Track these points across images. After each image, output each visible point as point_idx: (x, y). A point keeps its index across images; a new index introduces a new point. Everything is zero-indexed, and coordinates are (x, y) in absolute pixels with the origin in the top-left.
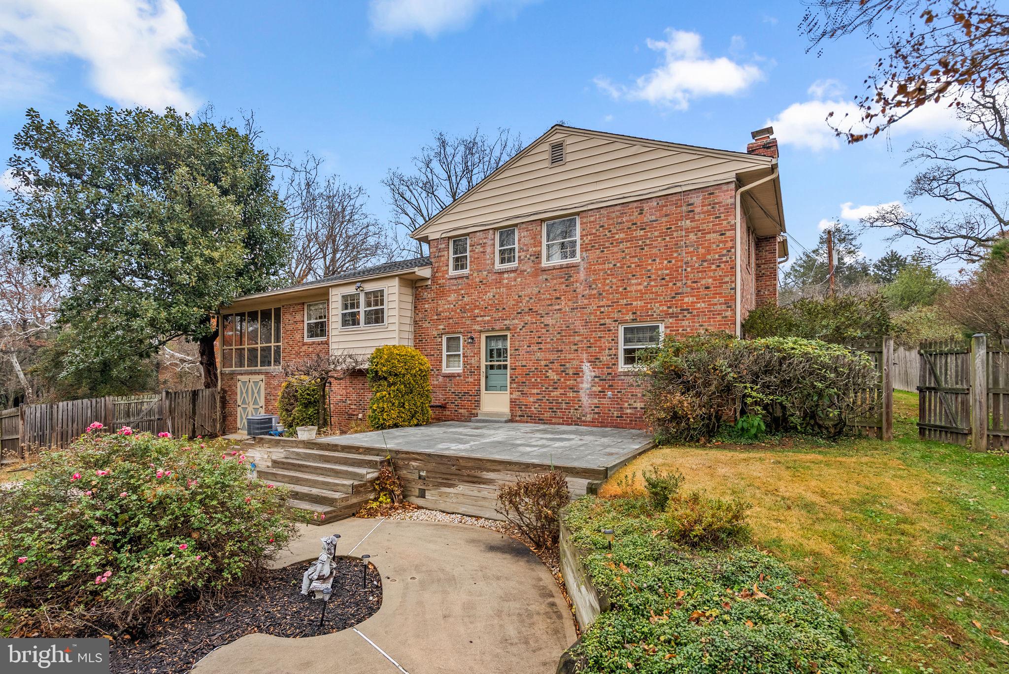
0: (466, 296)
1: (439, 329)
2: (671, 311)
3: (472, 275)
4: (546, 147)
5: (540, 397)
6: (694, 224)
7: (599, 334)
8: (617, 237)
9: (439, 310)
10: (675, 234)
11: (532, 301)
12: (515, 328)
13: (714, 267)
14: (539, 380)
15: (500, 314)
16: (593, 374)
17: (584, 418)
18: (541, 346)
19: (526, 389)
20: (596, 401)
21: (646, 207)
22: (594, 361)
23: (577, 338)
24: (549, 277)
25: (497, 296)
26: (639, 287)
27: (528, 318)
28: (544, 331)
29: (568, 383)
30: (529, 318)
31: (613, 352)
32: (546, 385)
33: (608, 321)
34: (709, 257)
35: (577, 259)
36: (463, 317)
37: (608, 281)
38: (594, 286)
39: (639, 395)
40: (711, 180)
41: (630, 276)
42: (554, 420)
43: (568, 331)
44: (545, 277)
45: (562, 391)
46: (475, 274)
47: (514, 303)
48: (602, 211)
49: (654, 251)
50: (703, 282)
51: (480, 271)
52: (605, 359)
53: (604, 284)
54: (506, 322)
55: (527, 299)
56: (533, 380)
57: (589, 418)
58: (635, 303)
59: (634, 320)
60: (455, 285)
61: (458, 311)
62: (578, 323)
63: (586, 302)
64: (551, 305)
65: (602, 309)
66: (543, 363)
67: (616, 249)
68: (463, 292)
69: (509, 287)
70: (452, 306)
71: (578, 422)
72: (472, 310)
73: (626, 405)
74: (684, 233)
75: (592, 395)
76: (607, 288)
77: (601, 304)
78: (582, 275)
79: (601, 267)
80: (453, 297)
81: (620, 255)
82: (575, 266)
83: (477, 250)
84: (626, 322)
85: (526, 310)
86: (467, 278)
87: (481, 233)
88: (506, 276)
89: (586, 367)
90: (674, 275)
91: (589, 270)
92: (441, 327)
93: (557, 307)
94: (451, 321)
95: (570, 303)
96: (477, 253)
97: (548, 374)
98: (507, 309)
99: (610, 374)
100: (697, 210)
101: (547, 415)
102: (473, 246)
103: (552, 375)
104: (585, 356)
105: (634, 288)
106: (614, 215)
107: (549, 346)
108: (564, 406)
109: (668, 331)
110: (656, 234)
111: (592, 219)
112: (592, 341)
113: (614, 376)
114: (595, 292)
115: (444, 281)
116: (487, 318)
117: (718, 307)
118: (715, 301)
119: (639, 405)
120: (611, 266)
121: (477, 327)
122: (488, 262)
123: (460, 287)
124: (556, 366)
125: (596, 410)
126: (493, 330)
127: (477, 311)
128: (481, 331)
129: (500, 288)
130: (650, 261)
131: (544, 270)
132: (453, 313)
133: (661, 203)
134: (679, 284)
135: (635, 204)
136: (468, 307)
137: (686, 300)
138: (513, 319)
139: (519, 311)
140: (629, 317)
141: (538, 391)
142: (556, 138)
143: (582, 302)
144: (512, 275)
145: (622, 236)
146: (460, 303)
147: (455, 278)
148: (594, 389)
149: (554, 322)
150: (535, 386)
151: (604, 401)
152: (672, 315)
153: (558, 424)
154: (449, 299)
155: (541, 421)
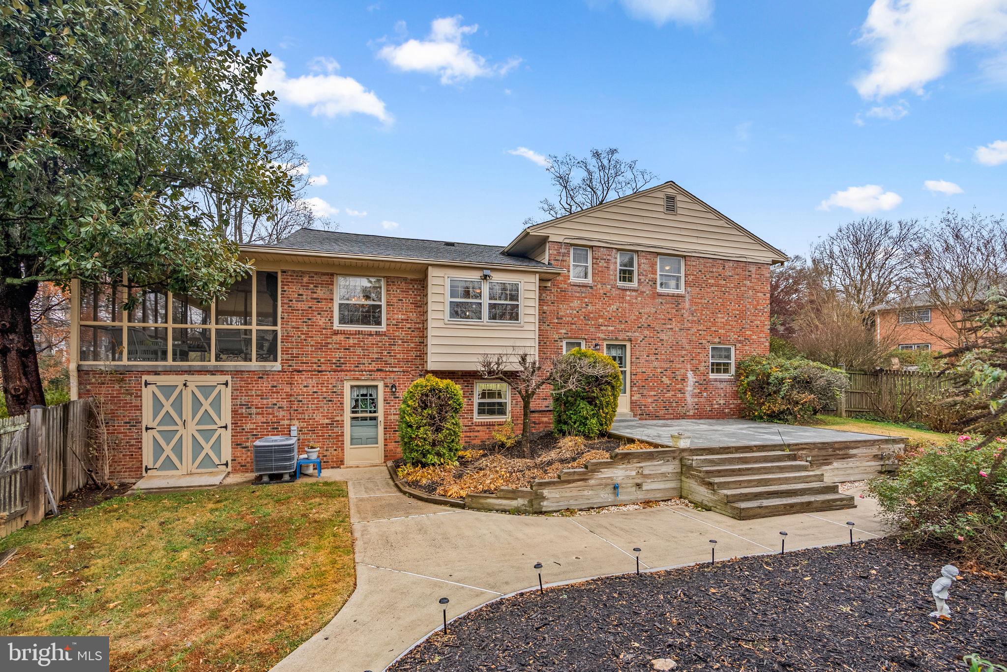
0: (590, 305)
1: (561, 333)
2: (739, 338)
3: (596, 286)
4: (661, 195)
5: (656, 398)
6: (751, 284)
7: (699, 351)
8: (710, 281)
9: (560, 314)
10: (742, 288)
11: (650, 318)
12: (637, 340)
13: (760, 314)
14: (655, 384)
15: (623, 326)
16: (695, 380)
17: (688, 413)
18: (658, 356)
19: (645, 392)
20: (696, 400)
21: (727, 265)
22: (695, 370)
23: (684, 352)
24: (664, 301)
25: (620, 310)
26: (723, 320)
27: (646, 332)
28: (660, 344)
29: (678, 386)
30: (648, 333)
31: (707, 364)
32: (661, 389)
33: (704, 342)
34: (758, 307)
35: (682, 291)
36: (587, 325)
37: (704, 312)
38: (695, 314)
39: (723, 395)
40: (762, 260)
41: (717, 311)
42: (667, 416)
43: (677, 346)
44: (660, 300)
45: (673, 393)
46: (599, 286)
47: (635, 318)
48: (701, 260)
49: (731, 297)
50: (756, 322)
51: (605, 284)
52: (702, 369)
53: (702, 314)
54: (628, 334)
55: (647, 316)
56: (651, 384)
57: (691, 413)
58: (720, 331)
59: (719, 343)
60: (578, 292)
61: (582, 317)
62: (684, 341)
63: (690, 325)
64: (665, 324)
65: (700, 332)
66: (659, 370)
67: (709, 290)
68: (586, 300)
69: (631, 304)
70: (575, 312)
71: (684, 417)
72: (596, 319)
73: (715, 402)
74: (746, 289)
75: (695, 396)
76: (703, 317)
77: (700, 328)
78: (687, 305)
79: (699, 301)
80: (576, 303)
81: (711, 295)
82: (683, 297)
83: (600, 264)
84: (714, 343)
85: (646, 325)
86: (591, 287)
87: (605, 249)
88: (628, 293)
89: (690, 375)
90: (742, 315)
91: (692, 302)
92: (564, 331)
93: (670, 326)
94: (574, 327)
95: (679, 325)
96: (602, 267)
97: (663, 380)
98: (629, 322)
99: (705, 380)
100: (753, 276)
101: (662, 412)
102: (597, 259)
103: (666, 380)
104: (689, 366)
105: (720, 320)
106: (708, 265)
107: (663, 357)
108: (674, 404)
109: (738, 352)
110: (732, 285)
111: (694, 263)
112: (694, 355)
113: (708, 382)
114: (695, 319)
115: (566, 286)
116: (611, 328)
117: (762, 340)
118: (761, 335)
119: (722, 402)
120: (706, 301)
121: (602, 336)
122: (611, 277)
123: (583, 295)
124: (669, 373)
125: (696, 407)
126: (617, 339)
127: (601, 320)
128: (605, 339)
129: (623, 303)
130: (729, 303)
131: (660, 295)
132: (576, 319)
133: (735, 265)
134: (744, 321)
135: (721, 261)
136: (592, 315)
137: (747, 333)
138: (635, 332)
139: (640, 325)
140: (717, 340)
141: (655, 393)
142: (670, 192)
143: (687, 325)
144: (634, 294)
145: (713, 281)
146: (583, 310)
147: (579, 286)
148: (695, 391)
149: (667, 338)
150: (652, 389)
151: (702, 400)
152: (740, 342)
153: (671, 419)
154: (572, 305)
155: (657, 417)
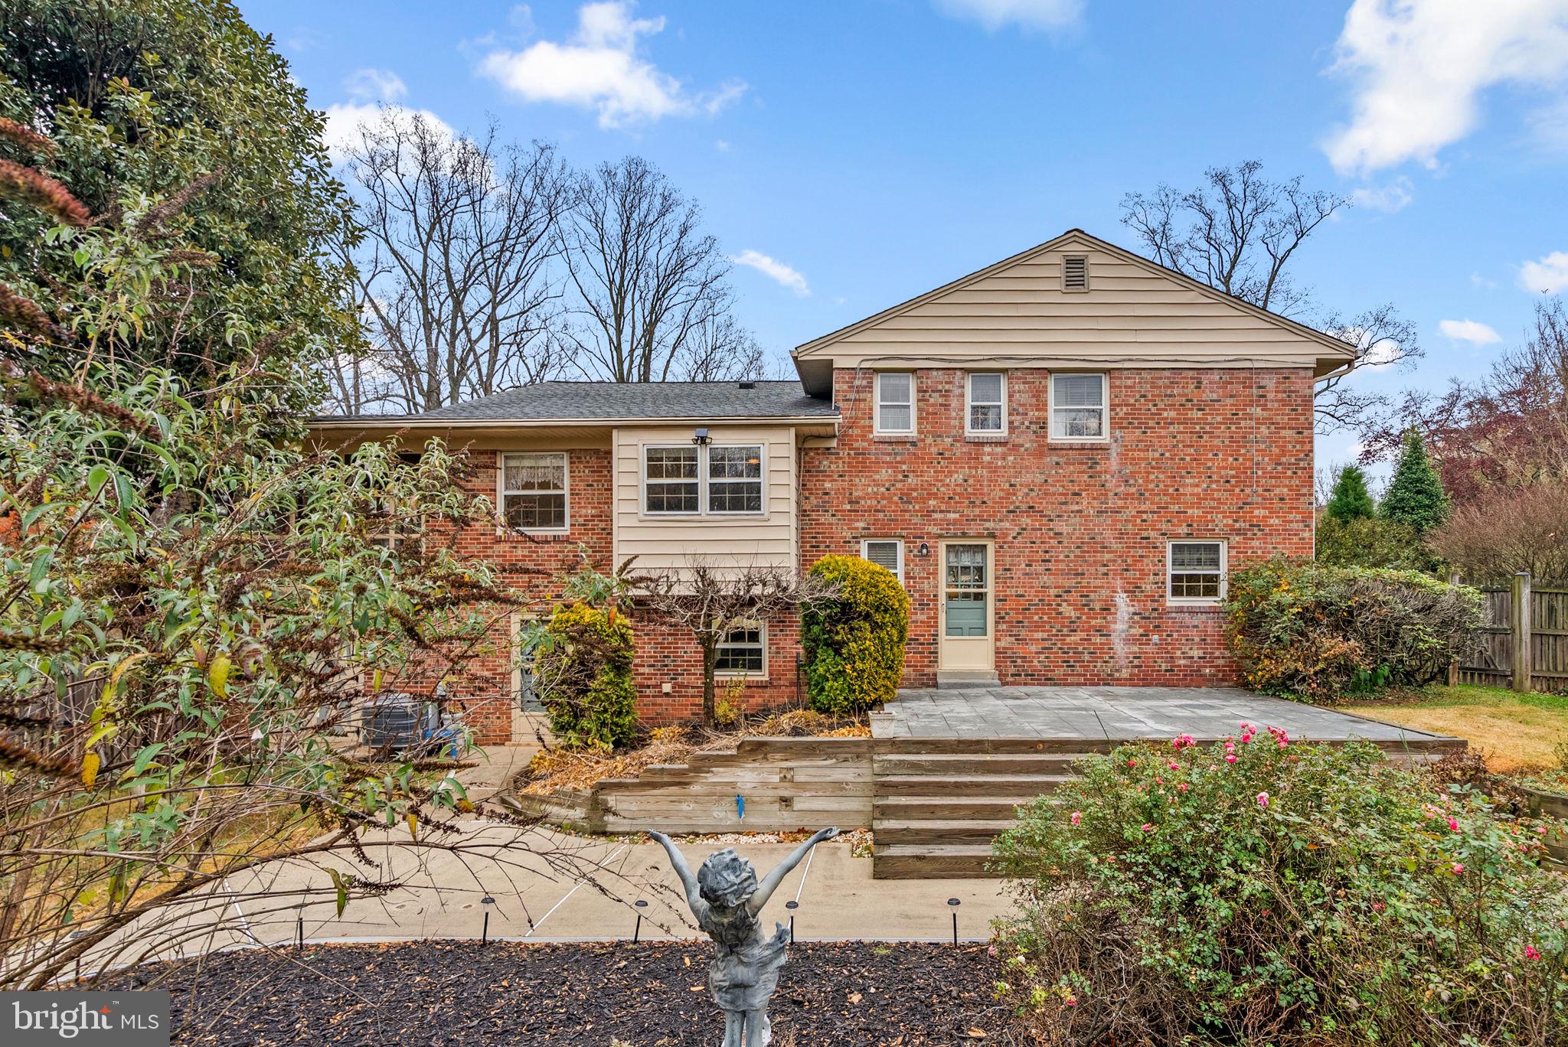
0: (911, 475)
1: (856, 529)
2: (1237, 525)
3: (923, 440)
4: (1056, 258)
5: (1047, 644)
6: (1265, 414)
7: (1140, 552)
8: (1165, 414)
9: (855, 494)
10: (1243, 424)
11: (1033, 494)
12: (1006, 535)
13: (1289, 473)
14: (1045, 618)
15: (977, 511)
16: (1132, 610)
17: (1117, 675)
18: (1050, 565)
19: (1023, 633)
20: (1136, 649)
21: (1205, 379)
22: (1133, 590)
23: (1107, 556)
24: (1062, 460)
25: (971, 481)
26: (1196, 490)
27: (1026, 521)
28: (1053, 542)
29: (1093, 622)
30: (1029, 521)
31: (1160, 578)
32: (1058, 626)
33: (1152, 534)
34: (1284, 460)
35: (1105, 438)
36: (906, 511)
37: (1152, 477)
38: (1132, 482)
39: (1197, 639)
40: (1289, 362)
41: (1184, 473)
42: (1070, 679)
43: (1092, 545)
44: (1055, 459)
45: (1084, 635)
46: (929, 440)
47: (1002, 494)
48: (1144, 374)
49: (1216, 442)
50: (1277, 491)
51: (939, 436)
52: (1148, 587)
53: (1147, 481)
54: (987, 525)
55: (1026, 490)
56: (1036, 618)
57: (1125, 673)
58: (1190, 511)
59: (1189, 535)
60: (889, 454)
61: (896, 499)
62: (1108, 534)
63: (1120, 503)
64: (1065, 503)
65: (1145, 516)
66: (1053, 592)
67: (1163, 432)
68: (904, 467)
69: (993, 469)
70: (883, 489)
71: (1109, 680)
72: (923, 500)
73: (1178, 653)
74: (1253, 423)
75: (1129, 640)
76: (1151, 486)
77: (1143, 508)
78: (1114, 464)
79: (1142, 455)
80: (884, 474)
81: (1170, 442)
82: (1104, 449)
83: (932, 400)
84: (1177, 536)
85: (1024, 507)
86: (914, 444)
87: (940, 373)
88: (987, 449)
89: (1121, 600)
90: (1243, 477)
91: (1123, 457)
92: (861, 525)
93: (1076, 508)
94: (881, 515)
95: (1095, 503)
96: (933, 405)
97: (1061, 609)
98: (990, 503)
99: (1156, 610)
100: (1271, 396)
101: (1059, 672)
102: (925, 391)
103: (1067, 610)
104: (1119, 583)
105: (1189, 490)
106: (1160, 383)
107: (1061, 566)
108: (1087, 657)
109: (1234, 553)
110: (1219, 419)
111: (1129, 382)
112: (1129, 561)
113: (1162, 613)
114: (1133, 490)
115: (865, 444)
116: (952, 516)
117: (1295, 526)
118: (1291, 517)
119: (1196, 653)
120: (1157, 455)
121: (935, 530)
122: (953, 422)
123: (898, 458)
124: (1074, 596)
125: (1136, 662)
126: (964, 535)
127: (932, 502)
128: (940, 536)
129: (976, 468)
130: (1210, 456)
131: (1054, 449)
132: (884, 502)
133: (1226, 377)
134: (1248, 491)
135: (1191, 373)
136: (915, 494)
137: (1256, 512)
138: (1001, 521)
139: (1012, 508)
140: (1183, 530)
141: (1045, 636)
142: (1075, 249)
143: (1113, 503)
144: (999, 449)
145: (1173, 414)
146: (899, 485)
147: (890, 443)
148: (1133, 631)
149: (1070, 529)
150: (1038, 627)
151: (1148, 649)
152: (1238, 532)
153: (1079, 684)
154: (877, 477)
155: (1050, 681)
